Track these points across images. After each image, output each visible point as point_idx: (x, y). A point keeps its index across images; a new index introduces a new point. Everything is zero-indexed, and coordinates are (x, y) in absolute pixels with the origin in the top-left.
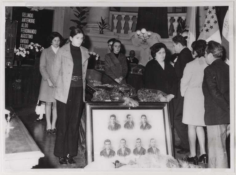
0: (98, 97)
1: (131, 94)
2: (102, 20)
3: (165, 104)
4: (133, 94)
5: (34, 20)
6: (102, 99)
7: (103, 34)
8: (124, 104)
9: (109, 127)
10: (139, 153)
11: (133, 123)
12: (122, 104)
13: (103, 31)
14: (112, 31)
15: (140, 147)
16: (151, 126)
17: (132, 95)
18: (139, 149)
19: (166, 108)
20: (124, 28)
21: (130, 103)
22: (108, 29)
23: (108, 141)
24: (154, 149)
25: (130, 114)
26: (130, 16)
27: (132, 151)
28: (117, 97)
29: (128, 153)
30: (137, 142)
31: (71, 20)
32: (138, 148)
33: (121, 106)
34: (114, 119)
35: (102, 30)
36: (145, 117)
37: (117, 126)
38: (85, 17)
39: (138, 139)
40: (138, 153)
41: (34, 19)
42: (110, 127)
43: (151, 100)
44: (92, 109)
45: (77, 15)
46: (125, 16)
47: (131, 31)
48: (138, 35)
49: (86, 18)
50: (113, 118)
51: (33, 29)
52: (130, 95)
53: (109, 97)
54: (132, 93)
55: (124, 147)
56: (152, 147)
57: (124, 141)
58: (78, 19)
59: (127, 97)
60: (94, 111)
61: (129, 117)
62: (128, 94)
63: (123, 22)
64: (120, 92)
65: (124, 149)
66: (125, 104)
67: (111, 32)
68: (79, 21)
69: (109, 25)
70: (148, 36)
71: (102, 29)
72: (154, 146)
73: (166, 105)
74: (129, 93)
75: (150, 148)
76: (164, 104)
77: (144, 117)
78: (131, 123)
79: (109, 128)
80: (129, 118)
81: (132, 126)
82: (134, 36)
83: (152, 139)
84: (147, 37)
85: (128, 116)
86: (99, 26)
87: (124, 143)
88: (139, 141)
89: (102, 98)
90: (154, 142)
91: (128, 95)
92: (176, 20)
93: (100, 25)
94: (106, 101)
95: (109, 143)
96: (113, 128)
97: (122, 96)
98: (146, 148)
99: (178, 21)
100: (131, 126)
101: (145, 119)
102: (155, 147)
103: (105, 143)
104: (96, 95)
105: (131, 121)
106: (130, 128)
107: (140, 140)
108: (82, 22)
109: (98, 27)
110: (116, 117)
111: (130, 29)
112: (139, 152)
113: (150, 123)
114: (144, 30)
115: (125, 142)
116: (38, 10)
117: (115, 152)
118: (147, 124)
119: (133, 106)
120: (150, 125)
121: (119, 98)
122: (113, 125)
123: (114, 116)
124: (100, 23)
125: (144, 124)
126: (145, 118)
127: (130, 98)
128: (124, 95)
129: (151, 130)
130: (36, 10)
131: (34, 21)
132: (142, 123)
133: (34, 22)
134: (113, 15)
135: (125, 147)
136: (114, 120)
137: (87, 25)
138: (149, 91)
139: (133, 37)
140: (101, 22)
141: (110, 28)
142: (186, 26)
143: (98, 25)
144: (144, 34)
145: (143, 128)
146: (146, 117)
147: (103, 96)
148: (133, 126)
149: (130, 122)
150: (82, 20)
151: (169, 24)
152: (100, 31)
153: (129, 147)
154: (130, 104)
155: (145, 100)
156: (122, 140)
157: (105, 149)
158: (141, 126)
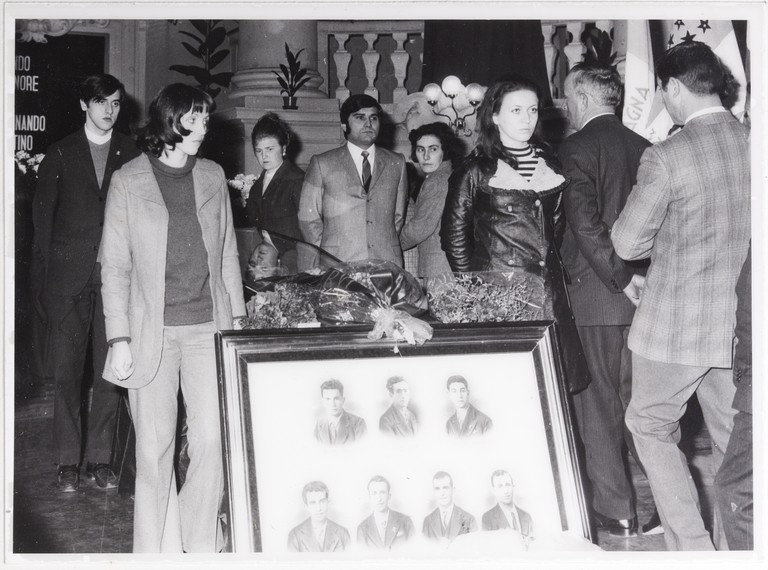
0: (268, 313)
1: (401, 295)
2: (290, 56)
3: (540, 328)
4: (407, 293)
5: (36, 80)
6: (284, 320)
7: (296, 108)
8: (371, 334)
9: (317, 431)
10: (446, 532)
11: (414, 411)
12: (366, 337)
13: (294, 100)
14: (331, 95)
15: (452, 506)
16: (490, 420)
17: (403, 299)
18: (446, 515)
19: (544, 344)
20: (375, 81)
21: (396, 327)
22: (315, 89)
23: (318, 486)
24: (508, 513)
25: (399, 375)
26: (395, 36)
27: (418, 523)
28: (344, 309)
29: (400, 533)
30: (438, 488)
31: (173, 68)
32: (442, 510)
33: (361, 343)
34: (336, 398)
35: (291, 95)
36: (461, 385)
37: (349, 426)
38: (225, 53)
39: (440, 475)
40: (443, 534)
41: (34, 77)
42: (323, 432)
43: (486, 313)
44: (244, 361)
45: (196, 45)
46: (375, 37)
47: (405, 92)
48: (429, 102)
49: (230, 56)
50: (332, 393)
51: (32, 113)
52: (394, 300)
53: (312, 312)
54: (403, 290)
55: (383, 511)
56: (501, 505)
57: (382, 486)
58: (200, 63)
59: (383, 305)
60: (253, 368)
61: (396, 386)
62: (389, 294)
63: (371, 62)
64: (355, 287)
65: (385, 517)
66: (374, 335)
67: (327, 102)
68: (204, 70)
69: (319, 75)
70: (471, 103)
71: (293, 90)
72: (508, 501)
73: (547, 333)
74: (389, 289)
75: (493, 510)
76: (536, 330)
77: (459, 386)
78: (405, 413)
79: (317, 436)
80: (399, 391)
81: (410, 423)
82: (415, 107)
83: (497, 473)
84: (466, 108)
85: (392, 383)
86: (280, 79)
87: (381, 492)
88: (445, 481)
89: (284, 315)
90: (507, 484)
91: (389, 300)
92: (576, 36)
93: (283, 76)
94: (301, 325)
95: (321, 495)
96: (333, 434)
97: (364, 305)
98: (477, 509)
99: (584, 38)
100: (407, 423)
101: (465, 394)
102: (510, 504)
103: (304, 495)
104: (258, 308)
105: (406, 404)
106: (406, 429)
107: (446, 478)
108: (213, 72)
109: (278, 83)
110: (344, 390)
111: (401, 82)
112: (449, 528)
113: (483, 409)
114: (452, 84)
115: (389, 488)
116: (45, 36)
117: (346, 531)
118: (473, 412)
119: (411, 341)
120: (486, 417)
121: (353, 313)
122: (335, 422)
123: (333, 385)
124: (283, 67)
125: (462, 415)
126: (462, 390)
127: (397, 308)
128: (371, 297)
129: (490, 434)
130: (40, 38)
131: (35, 83)
132: (451, 407)
133: (36, 87)
134: (329, 36)
135: (386, 509)
136: (338, 402)
137: (235, 79)
138: (474, 280)
139: (413, 112)
140: (287, 65)
141: (324, 86)
142: (615, 55)
143: (273, 75)
144: (452, 97)
145: (457, 428)
146: (466, 386)
147: (285, 309)
148: (414, 422)
149: (402, 407)
150: (213, 63)
151: (549, 54)
152: (286, 99)
153: (405, 510)
154: (396, 331)
155: (458, 317)
156: (373, 480)
157: (308, 522)
158: (448, 423)
